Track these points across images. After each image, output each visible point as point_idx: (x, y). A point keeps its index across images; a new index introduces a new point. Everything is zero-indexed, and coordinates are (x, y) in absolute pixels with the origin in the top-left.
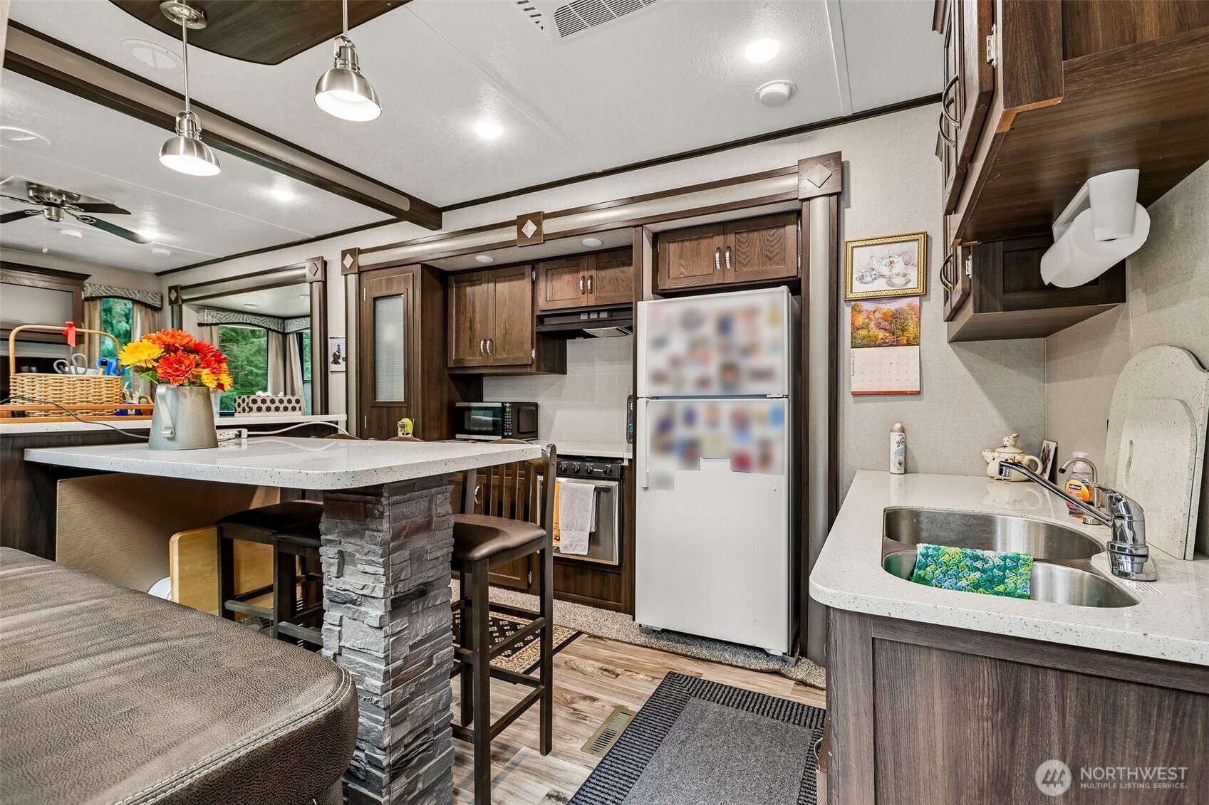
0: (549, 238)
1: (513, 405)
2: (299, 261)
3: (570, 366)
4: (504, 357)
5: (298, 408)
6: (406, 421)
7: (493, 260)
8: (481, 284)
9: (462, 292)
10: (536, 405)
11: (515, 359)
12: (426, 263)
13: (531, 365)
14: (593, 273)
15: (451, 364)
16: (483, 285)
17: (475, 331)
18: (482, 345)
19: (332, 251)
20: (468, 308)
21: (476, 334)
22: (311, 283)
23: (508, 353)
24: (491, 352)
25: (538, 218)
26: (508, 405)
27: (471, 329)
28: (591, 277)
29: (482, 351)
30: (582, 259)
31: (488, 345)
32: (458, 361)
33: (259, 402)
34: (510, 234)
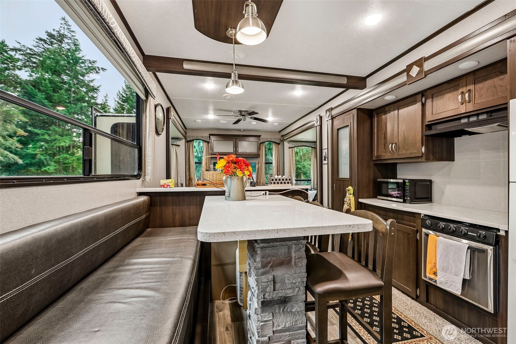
0: (429, 73)
1: (411, 180)
2: (313, 118)
3: (457, 155)
4: (404, 153)
5: (290, 183)
6: (350, 188)
7: (395, 97)
8: (390, 113)
9: (380, 119)
10: (431, 181)
11: (410, 154)
12: (359, 107)
13: (422, 157)
14: (471, 87)
15: (374, 158)
16: (391, 113)
17: (387, 140)
18: (390, 147)
19: (322, 112)
20: (383, 127)
21: (388, 141)
22: (316, 127)
23: (407, 150)
24: (396, 150)
25: (419, 63)
26: (407, 181)
27: (385, 138)
28: (469, 91)
29: (391, 150)
30: (460, 80)
31: (393, 146)
32: (378, 156)
33: (274, 180)
34: (403, 78)
